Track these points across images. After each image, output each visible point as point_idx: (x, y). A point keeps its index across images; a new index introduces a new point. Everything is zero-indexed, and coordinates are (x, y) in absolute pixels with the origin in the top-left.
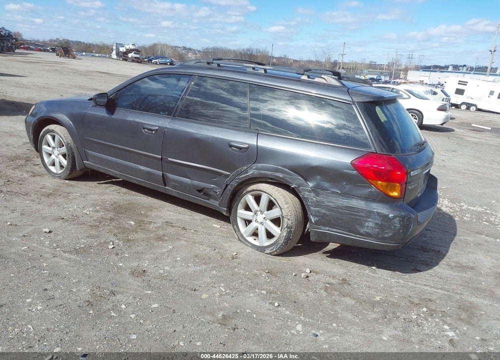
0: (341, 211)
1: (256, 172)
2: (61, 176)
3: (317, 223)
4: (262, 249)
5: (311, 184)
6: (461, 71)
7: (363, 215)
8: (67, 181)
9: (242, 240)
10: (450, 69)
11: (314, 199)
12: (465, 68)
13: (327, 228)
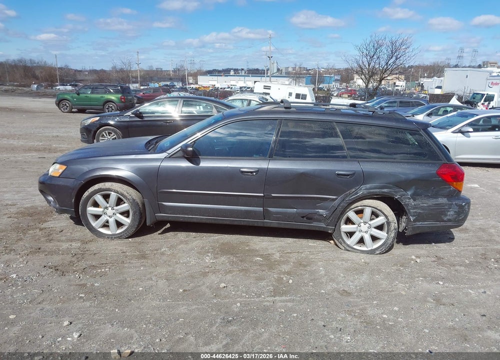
0: (432, 208)
1: (365, 192)
2: (121, 236)
3: (415, 221)
4: (372, 252)
5: (409, 193)
6: (240, 74)
7: (447, 207)
8: (130, 240)
9: (350, 249)
10: (232, 73)
11: (413, 204)
12: (243, 72)
13: (421, 223)
